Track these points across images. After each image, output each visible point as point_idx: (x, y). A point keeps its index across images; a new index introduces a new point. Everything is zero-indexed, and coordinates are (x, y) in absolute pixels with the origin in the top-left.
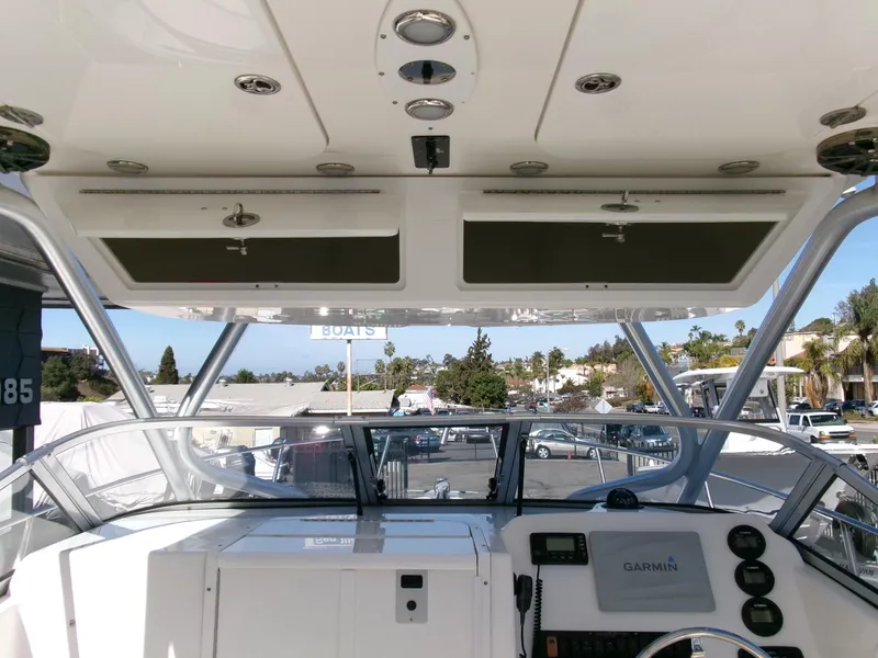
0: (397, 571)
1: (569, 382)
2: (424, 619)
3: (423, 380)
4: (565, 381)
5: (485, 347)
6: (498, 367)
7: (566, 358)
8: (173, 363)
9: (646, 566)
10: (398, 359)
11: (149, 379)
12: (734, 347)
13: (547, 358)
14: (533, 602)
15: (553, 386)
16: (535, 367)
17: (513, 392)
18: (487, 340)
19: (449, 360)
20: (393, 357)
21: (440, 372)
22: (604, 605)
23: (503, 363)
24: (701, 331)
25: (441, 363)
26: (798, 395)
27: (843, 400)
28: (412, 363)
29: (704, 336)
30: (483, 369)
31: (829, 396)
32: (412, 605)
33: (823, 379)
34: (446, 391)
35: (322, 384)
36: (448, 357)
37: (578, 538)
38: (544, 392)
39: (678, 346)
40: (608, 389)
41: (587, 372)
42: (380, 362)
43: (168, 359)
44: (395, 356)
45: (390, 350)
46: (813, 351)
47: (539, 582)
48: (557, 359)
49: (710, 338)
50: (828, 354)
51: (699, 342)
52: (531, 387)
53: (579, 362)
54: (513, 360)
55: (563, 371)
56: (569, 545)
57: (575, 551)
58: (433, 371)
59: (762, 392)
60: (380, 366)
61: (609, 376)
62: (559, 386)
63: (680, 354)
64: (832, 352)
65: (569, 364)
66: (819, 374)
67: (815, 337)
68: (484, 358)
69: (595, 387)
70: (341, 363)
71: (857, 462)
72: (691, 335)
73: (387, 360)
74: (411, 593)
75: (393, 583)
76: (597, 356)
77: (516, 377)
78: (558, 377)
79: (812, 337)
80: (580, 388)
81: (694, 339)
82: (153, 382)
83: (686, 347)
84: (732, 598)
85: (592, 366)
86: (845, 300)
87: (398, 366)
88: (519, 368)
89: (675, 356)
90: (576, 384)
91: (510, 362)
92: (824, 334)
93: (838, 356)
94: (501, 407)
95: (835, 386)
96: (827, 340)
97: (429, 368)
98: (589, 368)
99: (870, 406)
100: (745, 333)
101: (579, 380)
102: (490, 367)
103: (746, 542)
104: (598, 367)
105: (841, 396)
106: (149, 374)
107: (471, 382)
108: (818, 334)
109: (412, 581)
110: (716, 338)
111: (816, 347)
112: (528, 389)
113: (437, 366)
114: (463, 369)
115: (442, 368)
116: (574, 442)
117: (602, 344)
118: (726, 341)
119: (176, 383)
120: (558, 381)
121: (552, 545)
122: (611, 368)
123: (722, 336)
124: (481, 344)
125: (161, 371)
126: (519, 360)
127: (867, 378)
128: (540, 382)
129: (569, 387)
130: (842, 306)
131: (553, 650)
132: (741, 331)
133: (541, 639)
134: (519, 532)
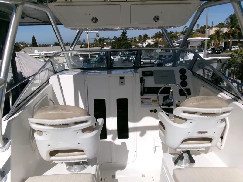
0: (119, 77)
1: (149, 44)
2: (124, 85)
3: (108, 44)
4: (148, 43)
5: (125, 34)
6: (129, 40)
7: (148, 36)
8: (35, 41)
9: (164, 76)
10: (100, 38)
11: (28, 46)
12: (195, 32)
13: (143, 36)
14: (143, 82)
15: (145, 45)
16: (139, 39)
17: (134, 47)
18: (126, 32)
19: (115, 38)
20: (99, 38)
21: (113, 42)
22: (156, 83)
23: (130, 38)
24: (187, 28)
25: (113, 39)
26: (212, 45)
27: (223, 47)
28: (104, 39)
30: (125, 41)
31: (220, 46)
32: (122, 82)
34: (114, 47)
35: (80, 46)
36: (115, 37)
37: (151, 72)
38: (142, 46)
39: (180, 32)
40: (160, 45)
41: (154, 41)
42: (95, 39)
43: (34, 39)
44: (99, 37)
45: (98, 35)
46: (217, 32)
47: (144, 79)
48: (146, 37)
50: (221, 34)
51: (186, 31)
52: (138, 45)
53: (152, 38)
54: (133, 38)
55: (147, 40)
56: (150, 73)
57: (151, 74)
58: (111, 41)
59: (199, 45)
60: (95, 40)
61: (160, 41)
62: (146, 45)
63: (180, 34)
64: (222, 33)
65: (149, 38)
66: (218, 39)
67: (218, 28)
68: (125, 37)
69: (156, 44)
70: (84, 40)
71: (219, 61)
72: (184, 29)
73: (97, 39)
74: (122, 80)
75: (118, 79)
76: (157, 36)
77: (134, 43)
78: (146, 42)
79: (218, 29)
80: (152, 45)
81: (184, 30)
82: (30, 47)
83: (182, 32)
84: (179, 81)
85: (156, 39)
86: (228, 17)
87: (100, 40)
88: (135, 40)
89: (179, 35)
90: (151, 44)
91: (132, 38)
92: (221, 28)
93: (224, 34)
95: (222, 43)
96: (221, 30)
97: (109, 40)
98: (155, 39)
99: (230, 48)
100: (199, 28)
101: (152, 43)
102: (127, 40)
103: (182, 71)
104: (157, 39)
105: (223, 45)
106: (28, 44)
107: (122, 44)
108: (219, 28)
109: (122, 78)
112: (137, 46)
113: (112, 40)
114: (119, 40)
115: (113, 40)
116: (150, 60)
117: (159, 32)
118: (194, 30)
119: (37, 47)
120: (146, 43)
121: (146, 73)
122: (161, 39)
124: (124, 33)
125: (32, 43)
126: (135, 38)
127: (231, 40)
128: (141, 44)
129: (149, 45)
130: (227, 19)
131: (146, 90)
132: (198, 27)
133: (144, 88)
134: (140, 70)
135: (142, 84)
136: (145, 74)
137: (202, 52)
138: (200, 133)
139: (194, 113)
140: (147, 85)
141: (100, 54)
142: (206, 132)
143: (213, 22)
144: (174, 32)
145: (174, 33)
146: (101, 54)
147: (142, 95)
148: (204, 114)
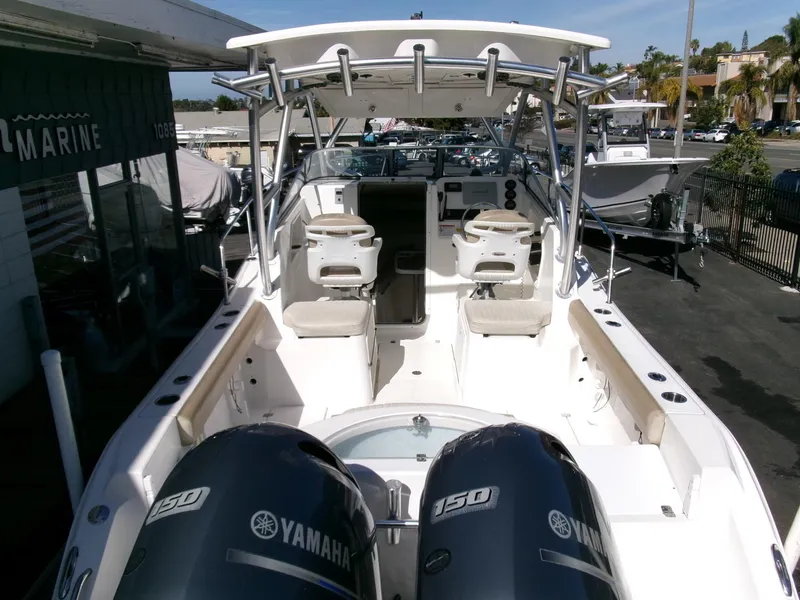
1: (525, 105)
9: (479, 192)
14: (444, 200)
15: (512, 109)
22: (465, 203)
24: (654, 52)
29: (657, 57)
33: (752, 100)
37: (459, 184)
39: (632, 67)
46: (749, 73)
47: (445, 196)
49: (663, 59)
51: (651, 64)
56: (455, 186)
57: (458, 188)
63: (633, 75)
64: (767, 74)
66: (749, 96)
71: (672, 169)
72: (646, 55)
81: (647, 60)
83: (639, 68)
93: (771, 76)
94: (460, 129)
95: (764, 107)
100: (699, 52)
103: (510, 185)
110: (669, 59)
111: (751, 69)
118: (680, 61)
121: (451, 186)
123: (674, 56)
127: (791, 99)
131: (449, 214)
132: (695, 50)
133: (446, 211)
134: (441, 182)
135: (443, 202)
136: (448, 187)
137: (645, 142)
138: (495, 254)
139: (486, 228)
140: (450, 206)
141: (363, 137)
142: (503, 254)
143: (746, 34)
144: (610, 66)
145: (610, 69)
146: (367, 139)
147: (440, 220)
148: (496, 229)
